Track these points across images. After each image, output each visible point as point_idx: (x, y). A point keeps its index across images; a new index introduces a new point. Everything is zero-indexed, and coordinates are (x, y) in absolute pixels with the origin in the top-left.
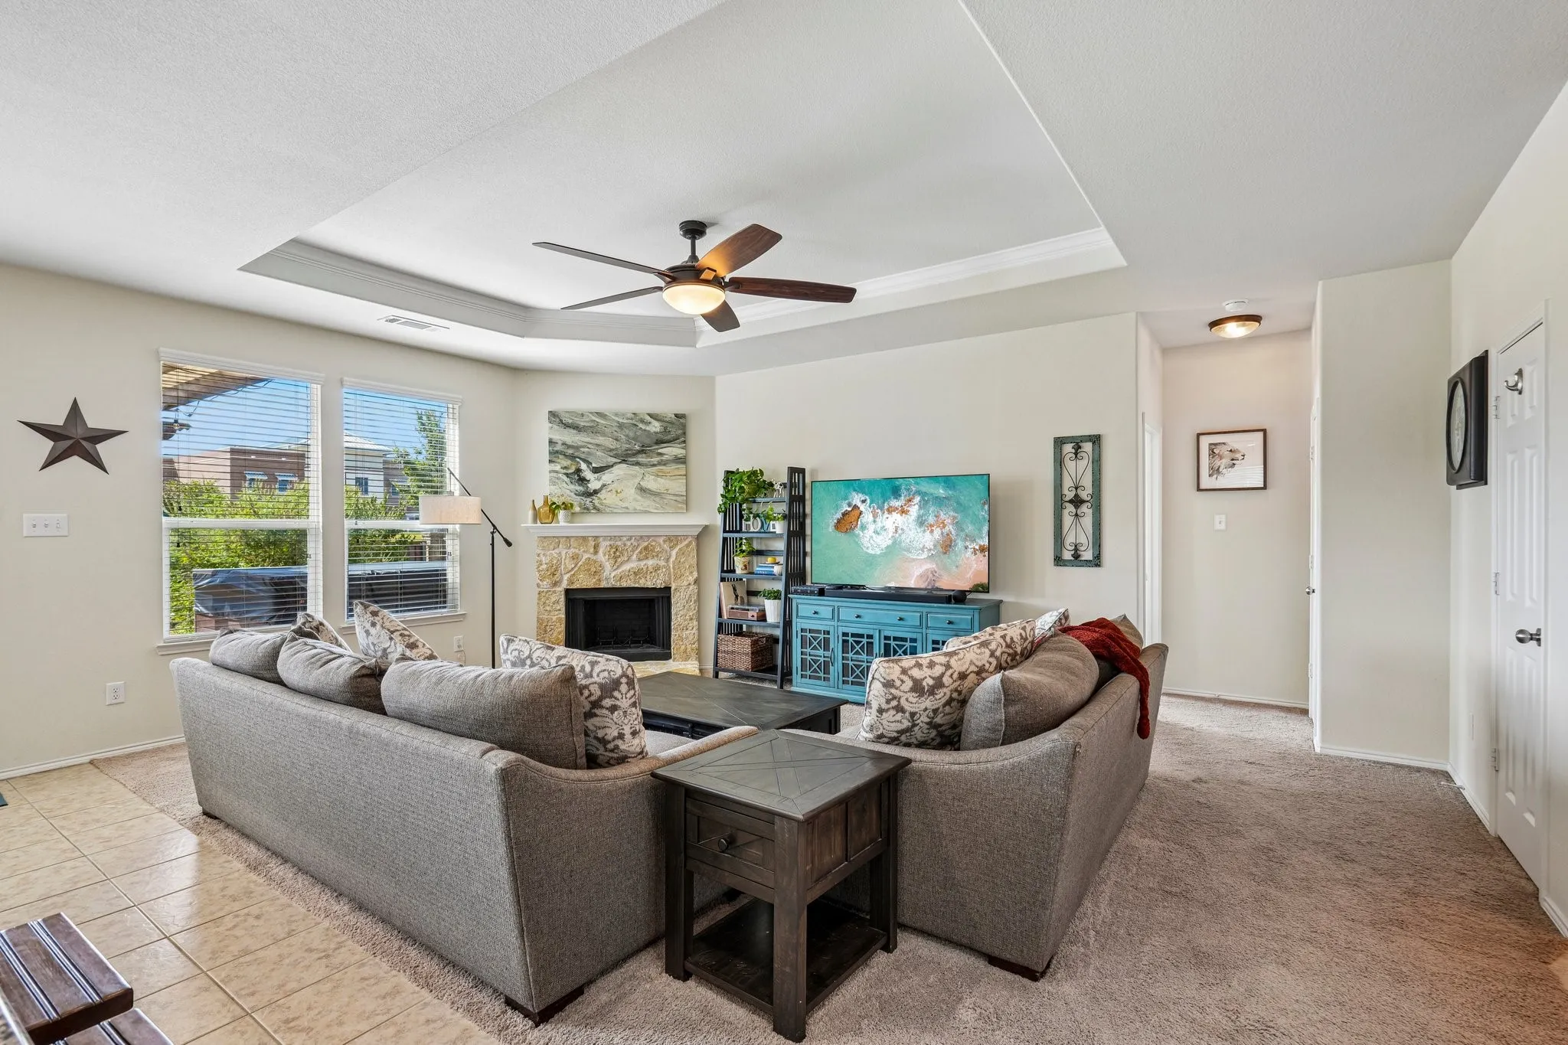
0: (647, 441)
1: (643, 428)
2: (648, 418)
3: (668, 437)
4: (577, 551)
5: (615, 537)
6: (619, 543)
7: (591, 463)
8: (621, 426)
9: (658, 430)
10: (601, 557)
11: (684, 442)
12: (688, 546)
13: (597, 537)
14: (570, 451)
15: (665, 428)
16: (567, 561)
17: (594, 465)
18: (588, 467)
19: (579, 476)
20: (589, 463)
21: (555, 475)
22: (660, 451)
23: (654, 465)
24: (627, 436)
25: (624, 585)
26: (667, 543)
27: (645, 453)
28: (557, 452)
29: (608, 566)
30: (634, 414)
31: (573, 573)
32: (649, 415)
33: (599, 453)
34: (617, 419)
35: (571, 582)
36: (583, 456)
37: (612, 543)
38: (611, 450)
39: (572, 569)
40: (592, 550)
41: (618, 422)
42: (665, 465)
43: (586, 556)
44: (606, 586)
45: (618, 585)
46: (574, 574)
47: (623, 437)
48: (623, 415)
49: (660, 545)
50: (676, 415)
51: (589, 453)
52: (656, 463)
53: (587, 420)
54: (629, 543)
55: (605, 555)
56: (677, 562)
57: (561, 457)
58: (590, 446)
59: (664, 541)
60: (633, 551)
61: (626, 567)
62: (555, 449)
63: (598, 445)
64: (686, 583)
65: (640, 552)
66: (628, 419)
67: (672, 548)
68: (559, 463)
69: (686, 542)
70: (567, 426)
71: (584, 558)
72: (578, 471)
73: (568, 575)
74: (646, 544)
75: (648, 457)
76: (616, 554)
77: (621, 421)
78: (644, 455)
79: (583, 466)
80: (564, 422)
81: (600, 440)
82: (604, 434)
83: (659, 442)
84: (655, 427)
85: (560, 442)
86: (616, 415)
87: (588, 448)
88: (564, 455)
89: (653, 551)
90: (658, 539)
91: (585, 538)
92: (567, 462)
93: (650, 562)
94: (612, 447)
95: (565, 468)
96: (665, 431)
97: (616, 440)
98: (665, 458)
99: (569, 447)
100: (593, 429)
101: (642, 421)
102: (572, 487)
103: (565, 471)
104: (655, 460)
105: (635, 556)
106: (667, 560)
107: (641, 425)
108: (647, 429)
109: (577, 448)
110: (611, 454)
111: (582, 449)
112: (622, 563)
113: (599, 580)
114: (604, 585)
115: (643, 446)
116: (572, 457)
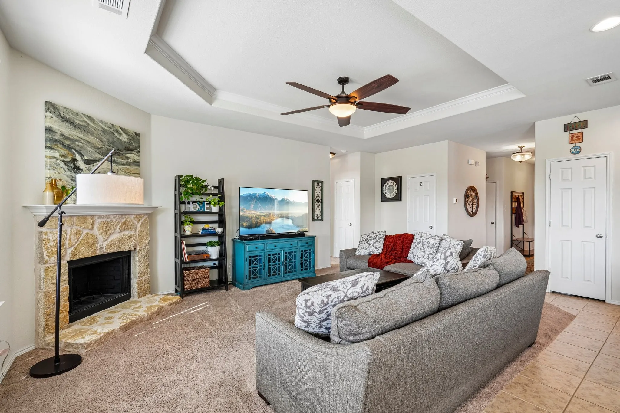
0: (120, 147)
1: (118, 137)
2: (120, 130)
3: (131, 147)
4: (79, 228)
5: (106, 215)
6: (109, 220)
7: (84, 156)
8: (104, 131)
9: (126, 140)
10: (96, 231)
11: (139, 152)
12: (145, 220)
13: (94, 216)
14: (67, 143)
15: (130, 140)
16: (72, 237)
17: (86, 158)
18: (81, 158)
19: (74, 164)
20: (82, 155)
21: (54, 160)
22: (127, 155)
23: (124, 165)
24: (108, 140)
25: (113, 251)
26: (136, 219)
27: (119, 155)
28: (56, 140)
29: (101, 238)
30: (112, 125)
31: (75, 246)
32: (121, 128)
33: (89, 149)
34: (101, 125)
35: (74, 254)
36: (77, 148)
37: (105, 220)
38: (98, 148)
39: (76, 243)
40: (90, 227)
41: (102, 128)
42: (129, 165)
43: (85, 231)
44: (100, 254)
45: (108, 252)
46: (76, 248)
47: (105, 140)
48: (105, 124)
49: (132, 220)
50: (135, 133)
51: (82, 147)
52: (125, 163)
53: (81, 119)
54: (114, 220)
55: (99, 230)
56: (140, 232)
57: (60, 146)
58: (82, 141)
59: (134, 218)
60: (117, 225)
61: (113, 237)
62: (55, 137)
63: (88, 142)
64: (144, 245)
65: (121, 226)
66: (108, 127)
67: (138, 222)
68: (58, 151)
69: (145, 218)
70: (65, 120)
71: (84, 234)
72: (74, 160)
73: (72, 249)
74: (124, 220)
75: (120, 158)
76: (107, 229)
77: (104, 127)
78: (118, 156)
79: (78, 157)
80: (62, 115)
81: (90, 138)
82: (93, 135)
83: (127, 149)
84: (124, 138)
85: (59, 132)
86: (101, 122)
87: (81, 143)
88: (62, 144)
89: (128, 225)
90: (130, 216)
91: (84, 217)
92: (65, 152)
93: (127, 233)
94: (98, 146)
95: (63, 156)
96: (129, 142)
97: (101, 141)
98: (130, 160)
99: (67, 138)
100: (85, 129)
101: (117, 131)
102: (69, 173)
103: (63, 159)
104: (124, 161)
105: (118, 229)
106: (135, 231)
107: (116, 134)
108: (120, 138)
109: (73, 141)
110: (98, 151)
111: (77, 143)
112: (110, 235)
113: (95, 250)
114: (98, 253)
115: (117, 150)
116: (69, 148)
